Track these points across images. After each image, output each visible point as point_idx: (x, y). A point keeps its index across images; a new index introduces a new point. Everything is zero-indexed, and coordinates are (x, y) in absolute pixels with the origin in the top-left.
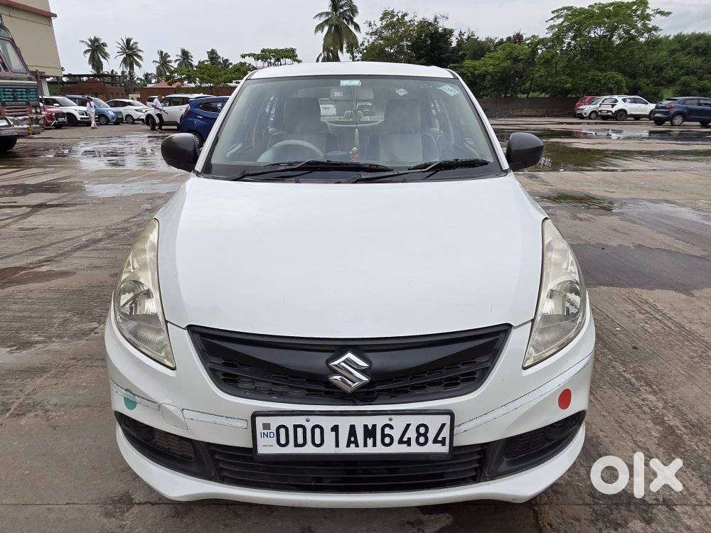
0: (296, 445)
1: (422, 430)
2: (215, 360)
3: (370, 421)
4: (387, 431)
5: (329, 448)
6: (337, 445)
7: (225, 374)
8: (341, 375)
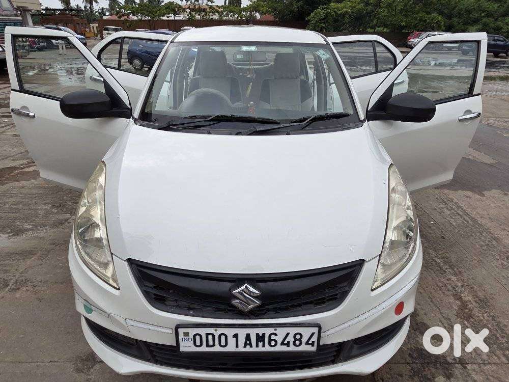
0: (208, 346)
1: (298, 337)
2: (148, 284)
3: (261, 331)
4: (273, 337)
5: (231, 347)
6: (237, 346)
7: (155, 295)
8: (240, 299)
